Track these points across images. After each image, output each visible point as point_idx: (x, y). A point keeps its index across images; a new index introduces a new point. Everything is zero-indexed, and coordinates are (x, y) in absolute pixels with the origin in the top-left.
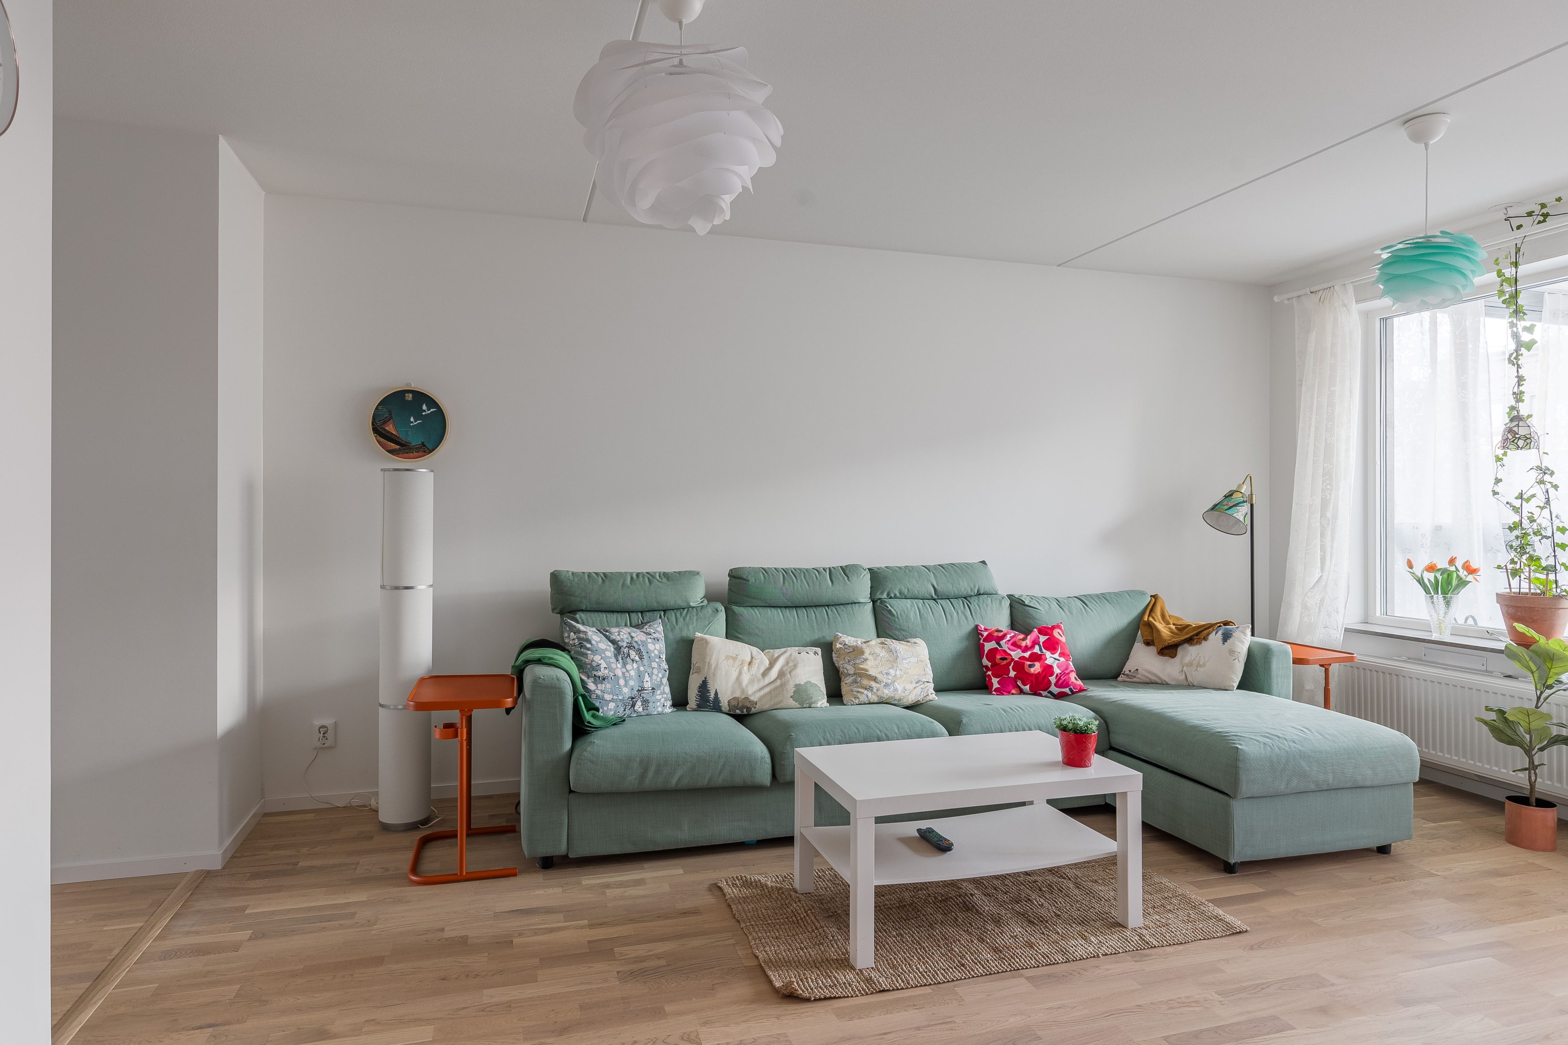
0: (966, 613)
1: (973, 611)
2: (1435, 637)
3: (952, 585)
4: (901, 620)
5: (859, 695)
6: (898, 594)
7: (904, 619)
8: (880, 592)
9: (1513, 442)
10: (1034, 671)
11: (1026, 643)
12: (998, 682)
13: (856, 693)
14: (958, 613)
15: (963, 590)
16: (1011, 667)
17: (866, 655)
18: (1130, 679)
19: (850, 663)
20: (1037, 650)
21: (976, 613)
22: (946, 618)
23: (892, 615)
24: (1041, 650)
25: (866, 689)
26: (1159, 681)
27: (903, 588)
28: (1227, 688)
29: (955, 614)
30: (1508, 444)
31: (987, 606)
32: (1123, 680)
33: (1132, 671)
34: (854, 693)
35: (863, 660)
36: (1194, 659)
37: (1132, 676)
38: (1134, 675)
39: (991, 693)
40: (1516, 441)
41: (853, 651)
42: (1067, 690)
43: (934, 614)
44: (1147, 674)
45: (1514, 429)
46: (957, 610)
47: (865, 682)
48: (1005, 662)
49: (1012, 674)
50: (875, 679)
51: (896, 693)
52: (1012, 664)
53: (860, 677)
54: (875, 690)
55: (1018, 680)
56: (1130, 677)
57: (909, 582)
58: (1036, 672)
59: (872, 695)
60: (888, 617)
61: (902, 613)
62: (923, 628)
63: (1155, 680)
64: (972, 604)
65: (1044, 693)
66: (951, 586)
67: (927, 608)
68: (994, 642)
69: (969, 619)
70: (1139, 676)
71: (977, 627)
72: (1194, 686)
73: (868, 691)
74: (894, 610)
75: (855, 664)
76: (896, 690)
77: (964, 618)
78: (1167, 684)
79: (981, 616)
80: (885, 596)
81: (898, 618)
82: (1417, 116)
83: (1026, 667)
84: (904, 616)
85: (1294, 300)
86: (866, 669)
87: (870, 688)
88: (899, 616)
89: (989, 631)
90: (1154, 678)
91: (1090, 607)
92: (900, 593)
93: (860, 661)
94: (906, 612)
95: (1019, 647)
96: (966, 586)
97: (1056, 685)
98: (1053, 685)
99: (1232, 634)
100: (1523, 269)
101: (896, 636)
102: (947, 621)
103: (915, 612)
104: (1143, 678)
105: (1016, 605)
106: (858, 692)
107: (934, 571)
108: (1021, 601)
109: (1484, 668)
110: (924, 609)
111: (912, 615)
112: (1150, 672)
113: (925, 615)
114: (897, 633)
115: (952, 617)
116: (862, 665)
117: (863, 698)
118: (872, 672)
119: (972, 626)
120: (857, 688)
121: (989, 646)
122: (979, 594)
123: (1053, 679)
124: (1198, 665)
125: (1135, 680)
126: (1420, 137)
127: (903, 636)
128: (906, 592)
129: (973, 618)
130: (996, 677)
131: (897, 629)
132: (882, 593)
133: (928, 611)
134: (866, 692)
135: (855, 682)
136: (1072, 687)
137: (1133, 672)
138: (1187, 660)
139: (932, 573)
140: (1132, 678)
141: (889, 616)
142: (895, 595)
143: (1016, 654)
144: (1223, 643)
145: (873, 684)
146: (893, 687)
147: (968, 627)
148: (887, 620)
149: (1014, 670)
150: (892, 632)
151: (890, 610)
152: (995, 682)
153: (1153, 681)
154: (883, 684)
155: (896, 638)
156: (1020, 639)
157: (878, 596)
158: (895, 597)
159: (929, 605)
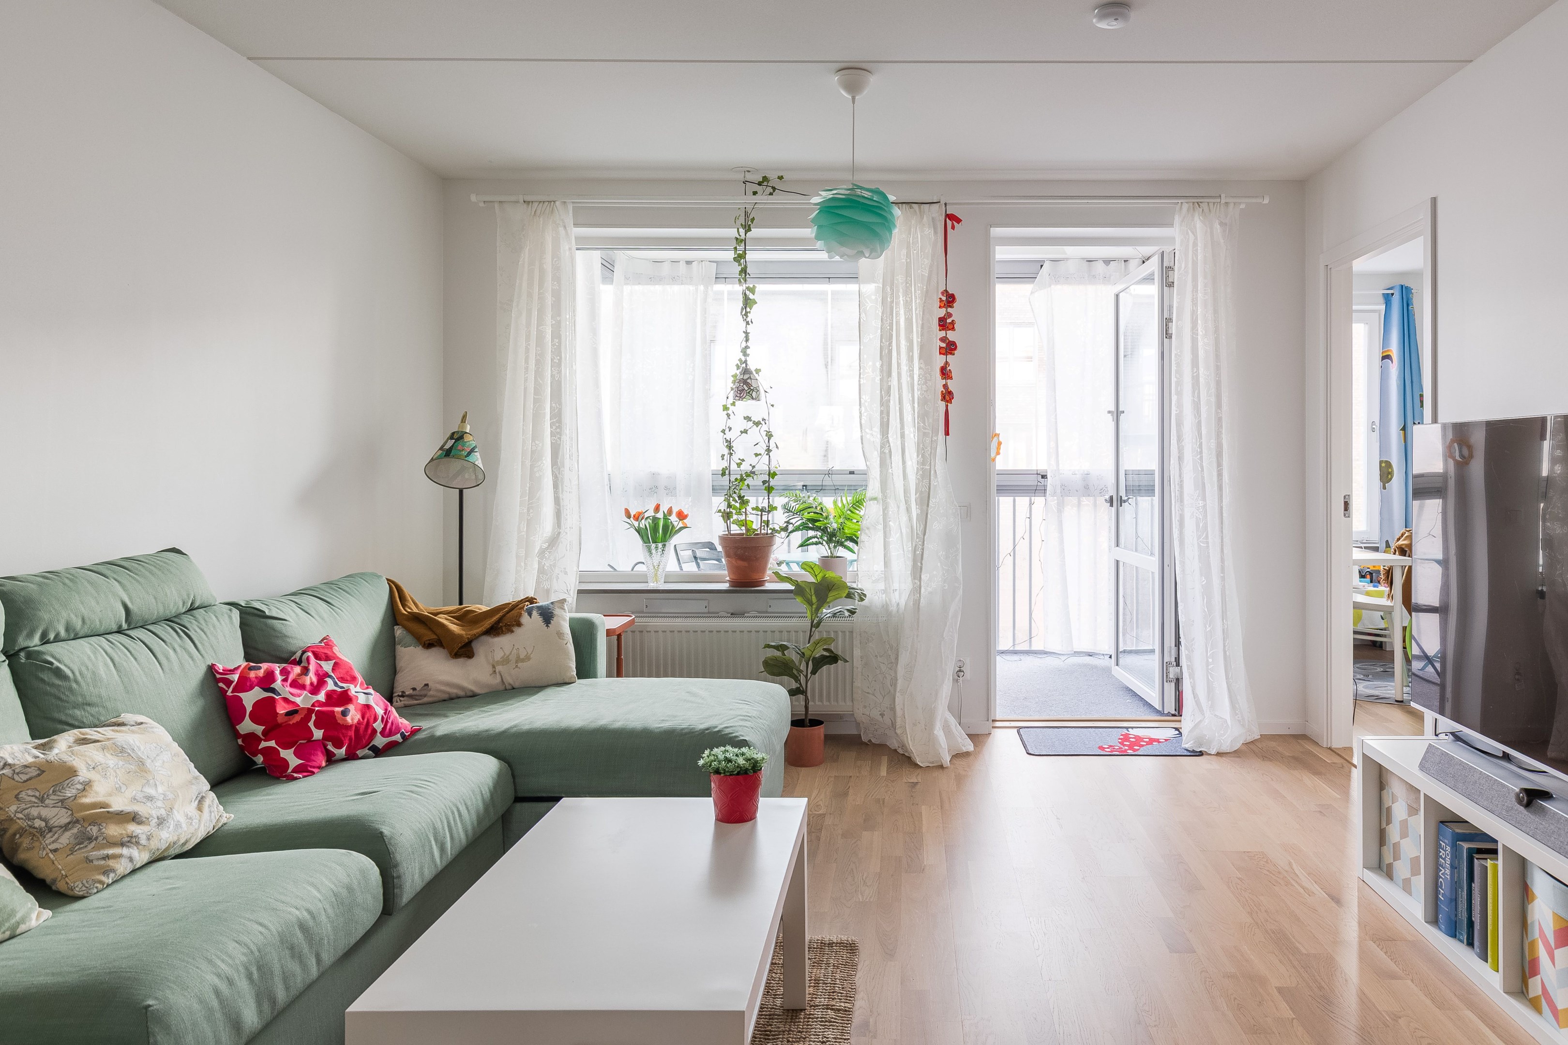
0: (187, 646)
1: (197, 642)
2: (652, 586)
3: (155, 598)
4: (83, 683)
5: (111, 863)
6: (63, 633)
7: (89, 680)
8: (25, 633)
9: (749, 393)
10: (352, 719)
11: (310, 678)
12: (296, 754)
13: (102, 862)
14: (174, 650)
15: (171, 606)
16: (311, 724)
17: (84, 774)
18: (417, 700)
19: (47, 802)
20: (330, 686)
21: (203, 645)
22: (160, 664)
23: (65, 677)
24: (336, 684)
25: (122, 845)
26: (461, 693)
27: (72, 616)
28: (567, 681)
29: (171, 652)
30: (745, 395)
31: (214, 627)
32: (404, 704)
33: (418, 689)
34: (96, 863)
35: (80, 787)
36: (511, 654)
37: (421, 696)
38: (423, 693)
39: (292, 779)
40: (751, 393)
41: (39, 775)
42: (398, 737)
43: (139, 659)
44: (443, 688)
45: (748, 381)
46: (171, 644)
47: (113, 830)
48: (297, 718)
49: (318, 734)
50: (134, 818)
51: (180, 831)
52: (314, 717)
53: (93, 823)
54: (143, 841)
55: (328, 743)
56: (417, 697)
57: (82, 603)
58: (356, 721)
59: (139, 853)
60: (53, 685)
61: (83, 669)
62: (127, 692)
63: (456, 694)
64: (191, 629)
65: (366, 751)
66: (153, 600)
67: (119, 649)
68: (257, 689)
69: (195, 657)
70: (431, 693)
71: (212, 668)
72: (514, 688)
73: (128, 847)
74: (66, 665)
75: (62, 801)
76: (178, 825)
77: (187, 657)
78: (474, 695)
79: (212, 646)
80: (36, 640)
81: (76, 681)
82: (859, 67)
83: (338, 716)
84: (89, 676)
85: (496, 205)
86: (100, 803)
87: (131, 841)
88: (79, 678)
89: (239, 671)
90: (454, 691)
91: (337, 605)
92: (67, 630)
93: (74, 791)
94: (90, 666)
95: (302, 687)
96: (177, 599)
97: (383, 733)
98: (378, 734)
99: (553, 613)
100: (755, 232)
101: (77, 720)
102: (162, 669)
103: (106, 664)
104: (439, 694)
105: (251, 619)
106: (107, 857)
107: (115, 576)
108: (256, 612)
109: (706, 610)
110: (117, 654)
111: (102, 671)
112: (448, 684)
113: (125, 664)
114: (78, 713)
115: (168, 658)
116: (85, 796)
117: (122, 867)
118: (118, 804)
119: (202, 670)
120: (99, 849)
121: (250, 698)
122: (192, 609)
123: (378, 726)
124: (519, 660)
125: (425, 700)
126: (853, 88)
127: (92, 715)
128: (78, 624)
129: (201, 655)
130: (286, 747)
131: (76, 706)
132: (30, 635)
133: (127, 656)
134: (125, 851)
135: (85, 839)
136: (403, 730)
137: (420, 690)
138: (498, 655)
139: (112, 580)
140: (421, 698)
141: (58, 682)
142: (57, 635)
143: (303, 700)
144: (547, 626)
145: (132, 828)
146: (173, 822)
147: (198, 672)
148: (53, 691)
149: (318, 726)
150: (66, 715)
151: (58, 668)
152: (288, 755)
153: (454, 696)
154: (154, 822)
155: (76, 723)
156: (299, 675)
157: (22, 642)
158: (57, 639)
159: (121, 643)
